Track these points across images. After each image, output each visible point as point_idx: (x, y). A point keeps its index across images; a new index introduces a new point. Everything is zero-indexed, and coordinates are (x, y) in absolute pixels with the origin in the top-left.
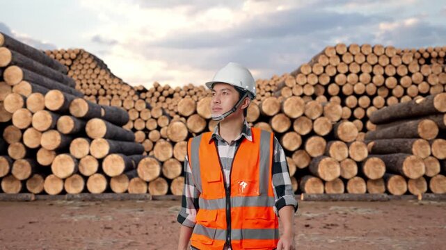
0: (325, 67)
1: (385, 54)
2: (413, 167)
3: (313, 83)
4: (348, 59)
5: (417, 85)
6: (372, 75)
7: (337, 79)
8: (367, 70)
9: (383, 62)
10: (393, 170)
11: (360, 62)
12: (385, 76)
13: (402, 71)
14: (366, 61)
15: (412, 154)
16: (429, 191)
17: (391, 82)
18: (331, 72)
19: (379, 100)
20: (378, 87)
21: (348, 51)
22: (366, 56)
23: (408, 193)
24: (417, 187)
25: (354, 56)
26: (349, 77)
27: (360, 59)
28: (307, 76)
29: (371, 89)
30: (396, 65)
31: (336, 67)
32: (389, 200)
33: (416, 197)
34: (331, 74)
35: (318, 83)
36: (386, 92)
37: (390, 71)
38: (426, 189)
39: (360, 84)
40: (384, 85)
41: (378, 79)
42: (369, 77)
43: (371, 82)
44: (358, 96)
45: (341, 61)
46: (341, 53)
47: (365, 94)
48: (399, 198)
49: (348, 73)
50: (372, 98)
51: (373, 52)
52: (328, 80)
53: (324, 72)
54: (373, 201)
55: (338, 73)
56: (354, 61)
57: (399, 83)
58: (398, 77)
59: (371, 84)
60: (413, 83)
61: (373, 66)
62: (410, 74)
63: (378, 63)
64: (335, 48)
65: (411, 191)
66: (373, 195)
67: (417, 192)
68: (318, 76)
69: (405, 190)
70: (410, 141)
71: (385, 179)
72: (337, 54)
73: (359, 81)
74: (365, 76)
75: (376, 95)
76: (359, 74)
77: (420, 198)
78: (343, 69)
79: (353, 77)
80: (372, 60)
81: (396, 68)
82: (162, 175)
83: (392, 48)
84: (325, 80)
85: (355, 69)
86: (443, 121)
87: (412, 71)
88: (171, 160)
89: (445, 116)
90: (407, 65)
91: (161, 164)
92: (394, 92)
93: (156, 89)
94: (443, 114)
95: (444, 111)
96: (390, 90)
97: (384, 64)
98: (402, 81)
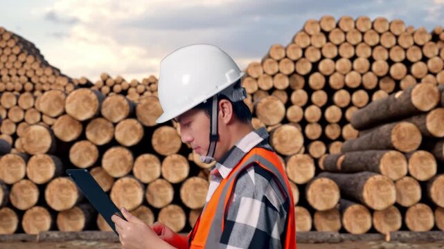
0: (304, 50)
1: (389, 31)
3: (287, 72)
4: (336, 38)
5: (435, 75)
6: (371, 60)
7: (321, 66)
8: (364, 53)
9: (388, 41)
11: (354, 42)
12: (390, 62)
13: (414, 56)
14: (363, 41)
16: (404, 227)
17: (398, 70)
18: (313, 56)
19: (379, 96)
20: (380, 78)
21: (338, 26)
22: (363, 34)
23: (373, 230)
24: (386, 222)
25: (345, 33)
26: (339, 62)
27: (355, 38)
28: (278, 61)
29: (370, 80)
30: (405, 46)
31: (321, 49)
32: (341, 241)
33: (383, 237)
34: (314, 60)
35: (295, 72)
36: (392, 85)
37: (397, 56)
38: (399, 225)
39: (353, 73)
40: (388, 74)
41: (380, 66)
42: (367, 64)
43: (370, 70)
44: (351, 91)
45: (328, 40)
46: (327, 29)
47: (361, 87)
48: (358, 238)
49: (337, 58)
50: (371, 93)
51: (373, 28)
52: (309, 67)
53: (303, 56)
54: (317, 242)
55: (323, 58)
56: (346, 41)
57: (409, 73)
58: (407, 63)
59: (370, 74)
60: (429, 72)
61: (373, 48)
62: (425, 59)
63: (379, 44)
64: (319, 23)
65: (377, 227)
66: (323, 233)
67: (385, 229)
68: (295, 62)
69: (368, 226)
71: (341, 210)
72: (322, 31)
73: (352, 69)
74: (362, 62)
75: (377, 88)
76: (353, 58)
77: (388, 238)
78: (330, 52)
79: (344, 63)
80: (372, 39)
81: (406, 50)
82: (145, 202)
83: (400, 23)
84: (305, 68)
85: (347, 52)
86: (425, 124)
87: (428, 54)
88: (159, 181)
89: (429, 117)
90: (421, 47)
91: (145, 186)
92: (402, 84)
93: (105, 83)
94: (426, 113)
95: (426, 108)
96: (397, 82)
97: (388, 46)
98: (414, 69)
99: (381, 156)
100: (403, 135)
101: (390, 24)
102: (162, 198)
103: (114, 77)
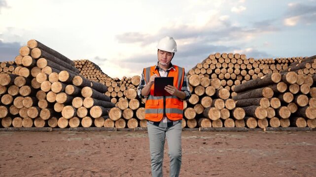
0: (209, 65)
1: (240, 58)
2: (260, 113)
3: (204, 73)
4: (221, 61)
5: (257, 74)
6: (234, 69)
7: (216, 71)
8: (231, 66)
9: (240, 62)
10: (249, 114)
11: (228, 62)
12: (241, 70)
13: (250, 67)
14: (231, 62)
15: (260, 106)
16: (269, 126)
17: (244, 72)
18: (213, 67)
19: (237, 82)
20: (237, 75)
21: (221, 56)
22: (231, 59)
23: (258, 127)
24: (263, 124)
25: (224, 59)
26: (222, 70)
27: (228, 61)
28: (200, 69)
29: (233, 76)
30: (246, 64)
31: (215, 65)
32: (247, 131)
33: (262, 129)
34: (213, 69)
35: (206, 73)
36: (241, 78)
37: (243, 67)
38: (267, 125)
39: (228, 74)
40: (240, 74)
41: (237, 71)
42: (232, 70)
43: (234, 72)
44: (227, 80)
45: (218, 62)
46: (218, 58)
47: (230, 79)
48: (253, 130)
49: (221, 68)
50: (234, 81)
51: (234, 57)
52: (211, 71)
53: (209, 67)
54: (239, 131)
55: (216, 68)
56: (224, 62)
57: (248, 73)
58: (247, 70)
59: (233, 74)
60: (255, 73)
61: (234, 64)
62: (253, 68)
63: (237, 63)
64: (215, 55)
66: (238, 128)
67: (262, 126)
68: (206, 69)
69: (256, 125)
70: (258, 99)
71: (245, 120)
72: (216, 58)
73: (227, 72)
74: (230, 70)
75: (236, 79)
76: (227, 68)
77: (265, 130)
78: (219, 66)
79: (224, 70)
80: (234, 61)
81: (246, 65)
82: (122, 117)
83: (244, 55)
84: (210, 72)
85: (225, 66)
86: (276, 87)
87: (255, 67)
88: (128, 109)
89: (278, 85)
90: (252, 64)
91: (122, 111)
92: (245, 78)
93: (124, 80)
94: (277, 84)
95: (277, 82)
96: (243, 77)
97: (240, 64)
98: (249, 72)
99: (260, 100)
100: (267, 92)
101: (234, 55)
102: (129, 116)
103: (128, 78)
